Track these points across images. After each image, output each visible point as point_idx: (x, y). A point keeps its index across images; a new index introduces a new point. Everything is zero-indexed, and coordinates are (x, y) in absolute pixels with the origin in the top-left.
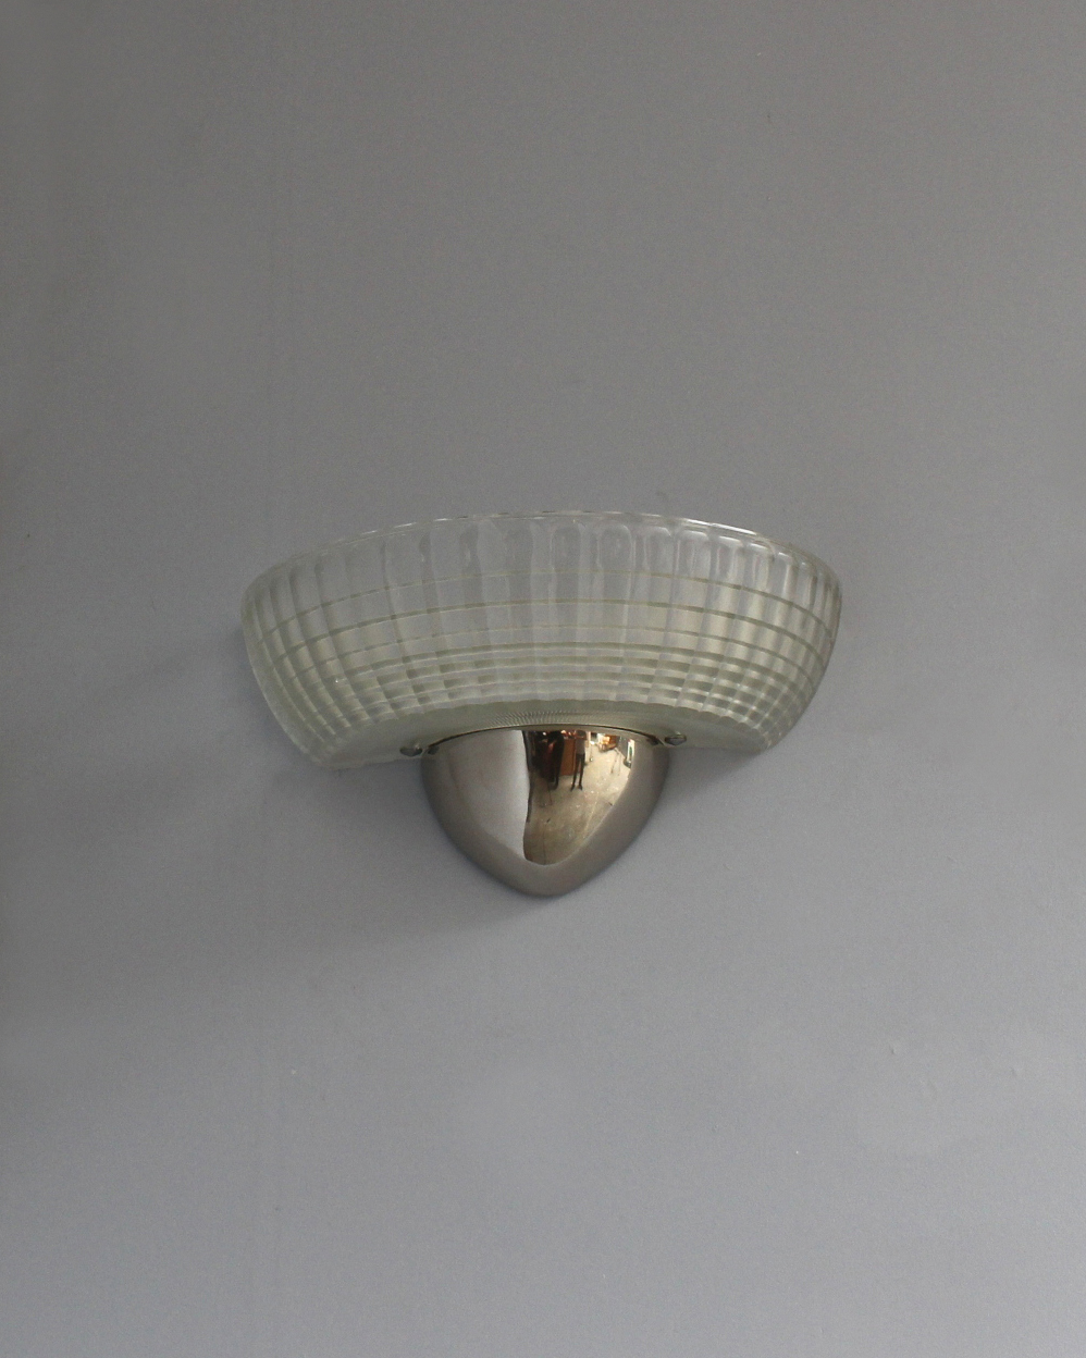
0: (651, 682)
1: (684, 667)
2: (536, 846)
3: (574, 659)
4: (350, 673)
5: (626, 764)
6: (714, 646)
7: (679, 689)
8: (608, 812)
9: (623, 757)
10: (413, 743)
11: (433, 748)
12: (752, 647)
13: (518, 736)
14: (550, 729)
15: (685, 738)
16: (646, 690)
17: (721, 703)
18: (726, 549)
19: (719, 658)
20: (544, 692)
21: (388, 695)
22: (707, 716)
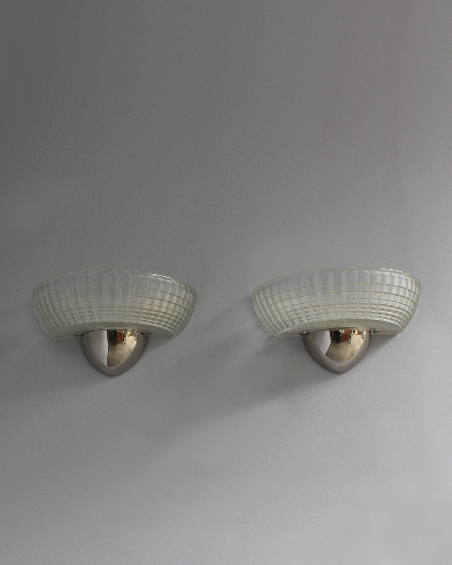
0: (146, 319)
1: (155, 315)
2: (110, 362)
3: (126, 311)
4: (63, 312)
5: (135, 340)
6: (163, 310)
7: (154, 321)
8: (130, 352)
9: (134, 338)
10: (77, 333)
11: (82, 335)
12: (174, 311)
13: (105, 332)
14: (114, 330)
15: (151, 333)
16: (144, 321)
17: (164, 326)
18: (168, 283)
19: (165, 313)
20: (116, 320)
21: (74, 318)
22: (160, 329)
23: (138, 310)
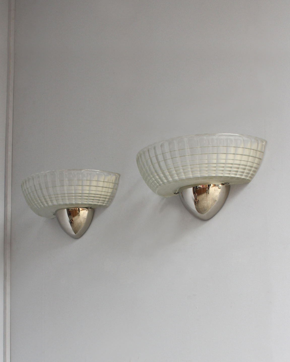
0: (223, 171)
1: (231, 167)
23: (81, 195)
